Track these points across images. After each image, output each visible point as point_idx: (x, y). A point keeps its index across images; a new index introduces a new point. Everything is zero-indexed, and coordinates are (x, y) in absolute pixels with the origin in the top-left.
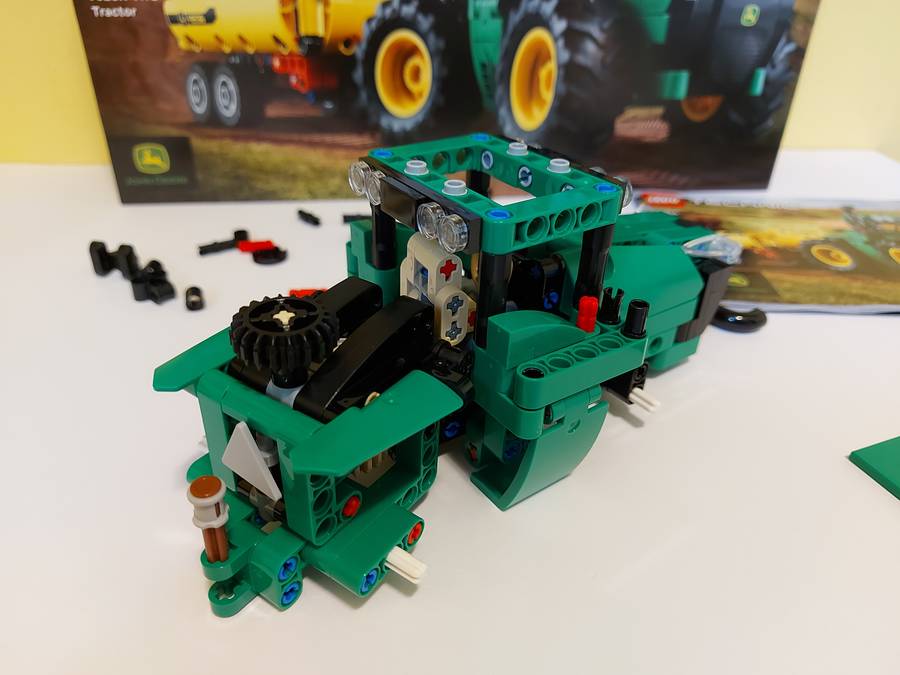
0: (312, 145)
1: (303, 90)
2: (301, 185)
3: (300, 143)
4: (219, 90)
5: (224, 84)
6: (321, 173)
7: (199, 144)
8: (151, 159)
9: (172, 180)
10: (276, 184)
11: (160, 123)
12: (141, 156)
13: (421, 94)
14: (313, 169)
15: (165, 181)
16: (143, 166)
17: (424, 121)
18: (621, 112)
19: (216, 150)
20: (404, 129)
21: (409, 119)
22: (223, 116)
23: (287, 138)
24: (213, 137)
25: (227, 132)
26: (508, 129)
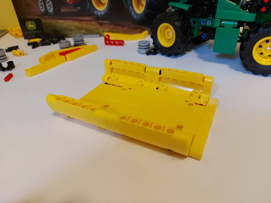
0: (75, 20)
1: (71, 3)
2: (73, 33)
3: (72, 20)
4: (47, 4)
5: (48, 2)
6: (79, 29)
7: (43, 21)
9: (37, 32)
12: (28, 25)
13: (105, 4)
14: (76, 28)
15: (35, 32)
16: (29, 28)
17: (107, 12)
19: (48, 22)
20: (101, 15)
21: (102, 11)
22: (49, 12)
23: (68, 18)
24: (47, 19)
25: (51, 17)
26: (133, 14)
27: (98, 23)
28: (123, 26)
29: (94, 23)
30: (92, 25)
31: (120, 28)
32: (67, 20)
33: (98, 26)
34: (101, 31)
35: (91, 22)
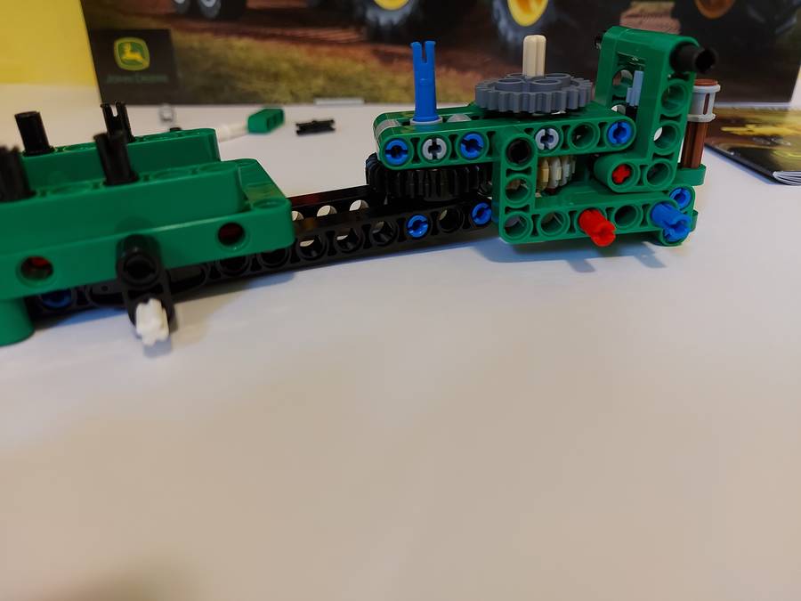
0: (295, 40)
2: (283, 86)
3: (282, 38)
6: (304, 72)
7: (179, 38)
8: (132, 54)
9: (153, 79)
10: (258, 85)
11: (142, 15)
12: (122, 52)
14: (296, 68)
15: (144, 78)
16: (124, 62)
17: (412, 13)
18: (627, 6)
19: (196, 44)
20: (391, 22)
21: (397, 10)
22: (204, 6)
23: (269, 31)
24: (193, 31)
25: (207, 25)
26: (503, 24)
27: (376, 53)
28: (463, 69)
29: (362, 52)
30: (355, 60)
31: (453, 73)
32: (265, 37)
33: (374, 63)
34: (382, 83)
35: (352, 51)
